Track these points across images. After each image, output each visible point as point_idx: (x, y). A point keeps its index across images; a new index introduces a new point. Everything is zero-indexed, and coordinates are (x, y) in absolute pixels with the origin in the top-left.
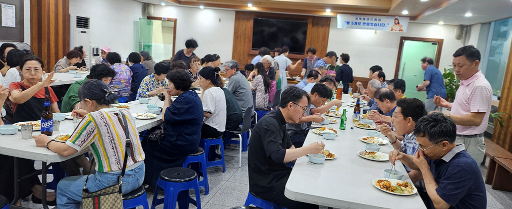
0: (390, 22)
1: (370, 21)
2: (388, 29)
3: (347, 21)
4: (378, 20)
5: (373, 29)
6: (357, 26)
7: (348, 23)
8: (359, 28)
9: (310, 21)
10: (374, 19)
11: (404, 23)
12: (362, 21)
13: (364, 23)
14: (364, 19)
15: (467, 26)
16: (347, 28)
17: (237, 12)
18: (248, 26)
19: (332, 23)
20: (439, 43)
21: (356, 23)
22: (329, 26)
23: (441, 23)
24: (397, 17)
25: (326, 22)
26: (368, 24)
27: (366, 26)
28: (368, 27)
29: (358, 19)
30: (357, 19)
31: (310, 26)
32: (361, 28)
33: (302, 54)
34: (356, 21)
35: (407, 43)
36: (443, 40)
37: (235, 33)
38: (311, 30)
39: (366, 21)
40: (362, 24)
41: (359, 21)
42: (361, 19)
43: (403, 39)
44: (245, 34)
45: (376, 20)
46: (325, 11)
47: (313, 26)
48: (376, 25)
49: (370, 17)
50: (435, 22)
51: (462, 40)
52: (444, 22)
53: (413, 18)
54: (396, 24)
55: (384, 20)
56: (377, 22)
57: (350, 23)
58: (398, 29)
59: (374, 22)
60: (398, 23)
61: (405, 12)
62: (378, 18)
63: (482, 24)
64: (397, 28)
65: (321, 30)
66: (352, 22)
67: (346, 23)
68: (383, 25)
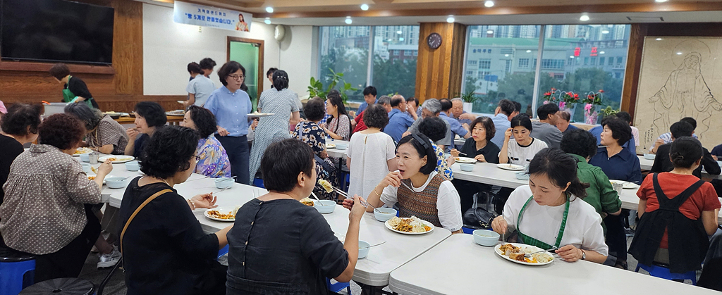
0: (234, 18)
1: (214, 16)
3: (188, 13)
4: (223, 14)
6: (201, 21)
7: (190, 16)
8: (203, 25)
10: (218, 13)
12: (206, 15)
13: (209, 18)
14: (208, 12)
16: (190, 23)
20: (260, 44)
21: (199, 17)
26: (213, 20)
27: (210, 22)
28: (213, 23)
29: (202, 10)
30: (200, 10)
32: (206, 25)
33: (108, 66)
34: (199, 14)
36: (263, 41)
39: (210, 15)
40: (206, 18)
41: (202, 14)
42: (204, 11)
45: (220, 14)
49: (214, 10)
54: (240, 22)
55: (230, 15)
56: (222, 17)
57: (193, 17)
58: (243, 29)
59: (219, 17)
60: (243, 20)
61: (270, 9)
62: (223, 11)
63: (314, 26)
65: (130, 22)
66: (195, 16)
67: (187, 16)
68: (229, 22)
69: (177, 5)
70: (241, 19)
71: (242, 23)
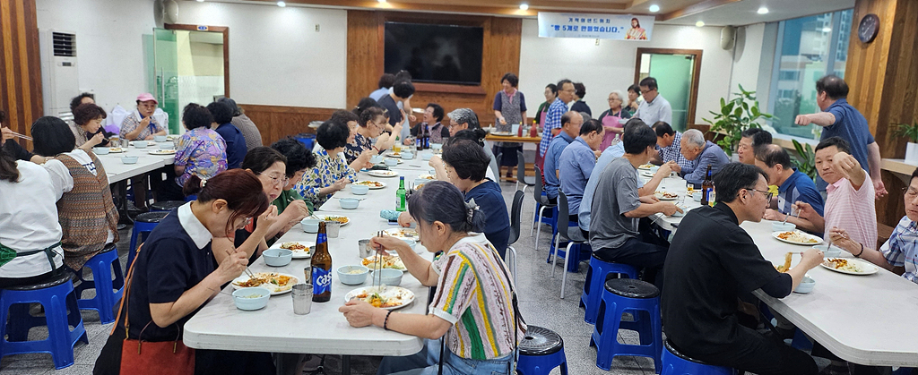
0: (623, 24)
1: (592, 24)
2: (622, 36)
3: (554, 24)
4: (605, 21)
5: (593, 37)
6: (573, 32)
7: (557, 27)
8: (575, 37)
9: (486, 25)
10: (599, 21)
12: (580, 24)
13: (584, 28)
14: (583, 20)
15: (736, 27)
16: (556, 36)
17: (349, 12)
18: (376, 37)
19: (525, 28)
20: (696, 56)
21: (570, 28)
22: (519, 33)
23: (700, 23)
24: (635, 17)
25: (514, 26)
26: (590, 29)
27: (587, 32)
28: (590, 33)
29: (574, 19)
30: (571, 20)
31: (487, 35)
32: (579, 36)
33: (477, 85)
34: (570, 24)
35: (645, 57)
36: (701, 51)
37: (349, 51)
38: (489, 40)
39: (586, 24)
40: (580, 28)
41: (574, 23)
42: (577, 20)
43: (641, 51)
44: (368, 53)
45: (602, 21)
46: (519, 8)
47: (493, 33)
48: (602, 30)
49: (592, 17)
50: (691, 21)
51: (732, 50)
52: (705, 22)
53: (661, 17)
54: (634, 27)
55: (616, 21)
56: (605, 25)
57: (561, 28)
58: (638, 37)
59: (600, 25)
60: (638, 26)
61: (654, 8)
62: (605, 17)
63: (766, 23)
64: (636, 34)
65: (507, 40)
66: (564, 27)
67: (554, 28)
68: (614, 30)
69: (541, 17)
70: (636, 24)
71: (637, 29)
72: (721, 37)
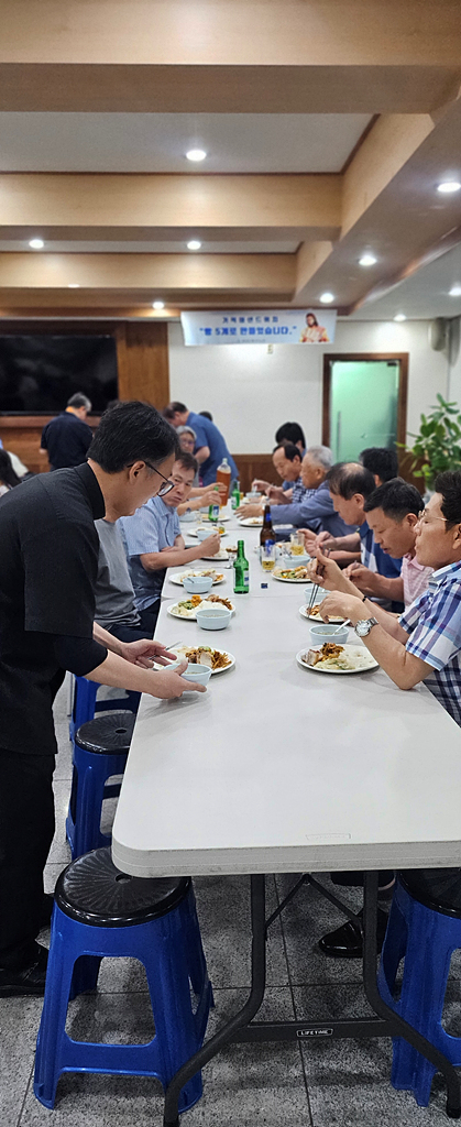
0: (297, 322)
1: (255, 325)
2: (295, 338)
3: (204, 327)
4: (271, 319)
5: (263, 341)
6: (229, 336)
7: (208, 331)
8: (232, 343)
9: (118, 333)
10: (262, 319)
11: (327, 322)
12: (238, 325)
13: (243, 330)
14: (242, 320)
15: (451, 320)
16: (208, 343)
19: (171, 336)
20: (400, 361)
21: (225, 331)
22: (165, 343)
23: (400, 317)
24: (310, 311)
25: (158, 332)
26: (252, 331)
27: (248, 336)
28: (252, 337)
29: (229, 319)
30: (226, 320)
31: (121, 347)
32: (238, 342)
34: (225, 325)
35: (338, 368)
36: (407, 354)
38: (125, 355)
39: (247, 325)
40: (238, 331)
42: (234, 320)
43: (329, 359)
45: (267, 319)
46: (151, 308)
47: (129, 345)
48: (268, 331)
49: (254, 314)
50: (387, 317)
51: (446, 350)
52: (406, 314)
53: (343, 309)
54: (310, 326)
55: (285, 319)
56: (271, 325)
57: (213, 332)
58: (316, 338)
59: (264, 325)
60: (316, 324)
61: (327, 298)
62: (271, 314)
64: (313, 334)
65: (150, 353)
66: (217, 330)
67: (203, 332)
68: (284, 331)
69: (186, 318)
70: (312, 321)
71: (314, 329)
72: (428, 335)
